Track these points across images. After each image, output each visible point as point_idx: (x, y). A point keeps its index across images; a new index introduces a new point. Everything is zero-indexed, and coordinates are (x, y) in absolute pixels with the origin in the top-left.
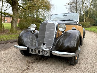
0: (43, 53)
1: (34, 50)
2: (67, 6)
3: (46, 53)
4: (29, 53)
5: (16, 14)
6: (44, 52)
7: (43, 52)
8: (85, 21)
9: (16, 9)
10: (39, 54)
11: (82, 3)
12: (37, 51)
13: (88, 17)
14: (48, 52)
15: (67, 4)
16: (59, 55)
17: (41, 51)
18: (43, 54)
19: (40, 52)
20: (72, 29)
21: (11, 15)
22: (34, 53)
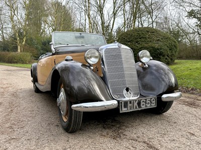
0: (146, 103)
1: (130, 103)
3: (151, 103)
4: (121, 112)
10: (140, 109)
12: (136, 104)
13: (24, 43)
14: (153, 100)
17: (143, 102)
18: (146, 106)
22: (130, 109)
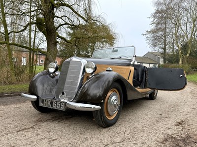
1: (46, 101)
2: (147, 36)
3: (61, 106)
4: (39, 105)
5: (53, 50)
6: (58, 104)
7: (56, 104)
8: (180, 62)
9: (52, 42)
10: (52, 108)
11: (176, 29)
12: (49, 103)
13: (188, 55)
14: (63, 104)
15: (147, 32)
16: (74, 108)
18: (56, 107)
19: (53, 104)
20: (107, 71)
21: (44, 52)
22: (45, 105)
